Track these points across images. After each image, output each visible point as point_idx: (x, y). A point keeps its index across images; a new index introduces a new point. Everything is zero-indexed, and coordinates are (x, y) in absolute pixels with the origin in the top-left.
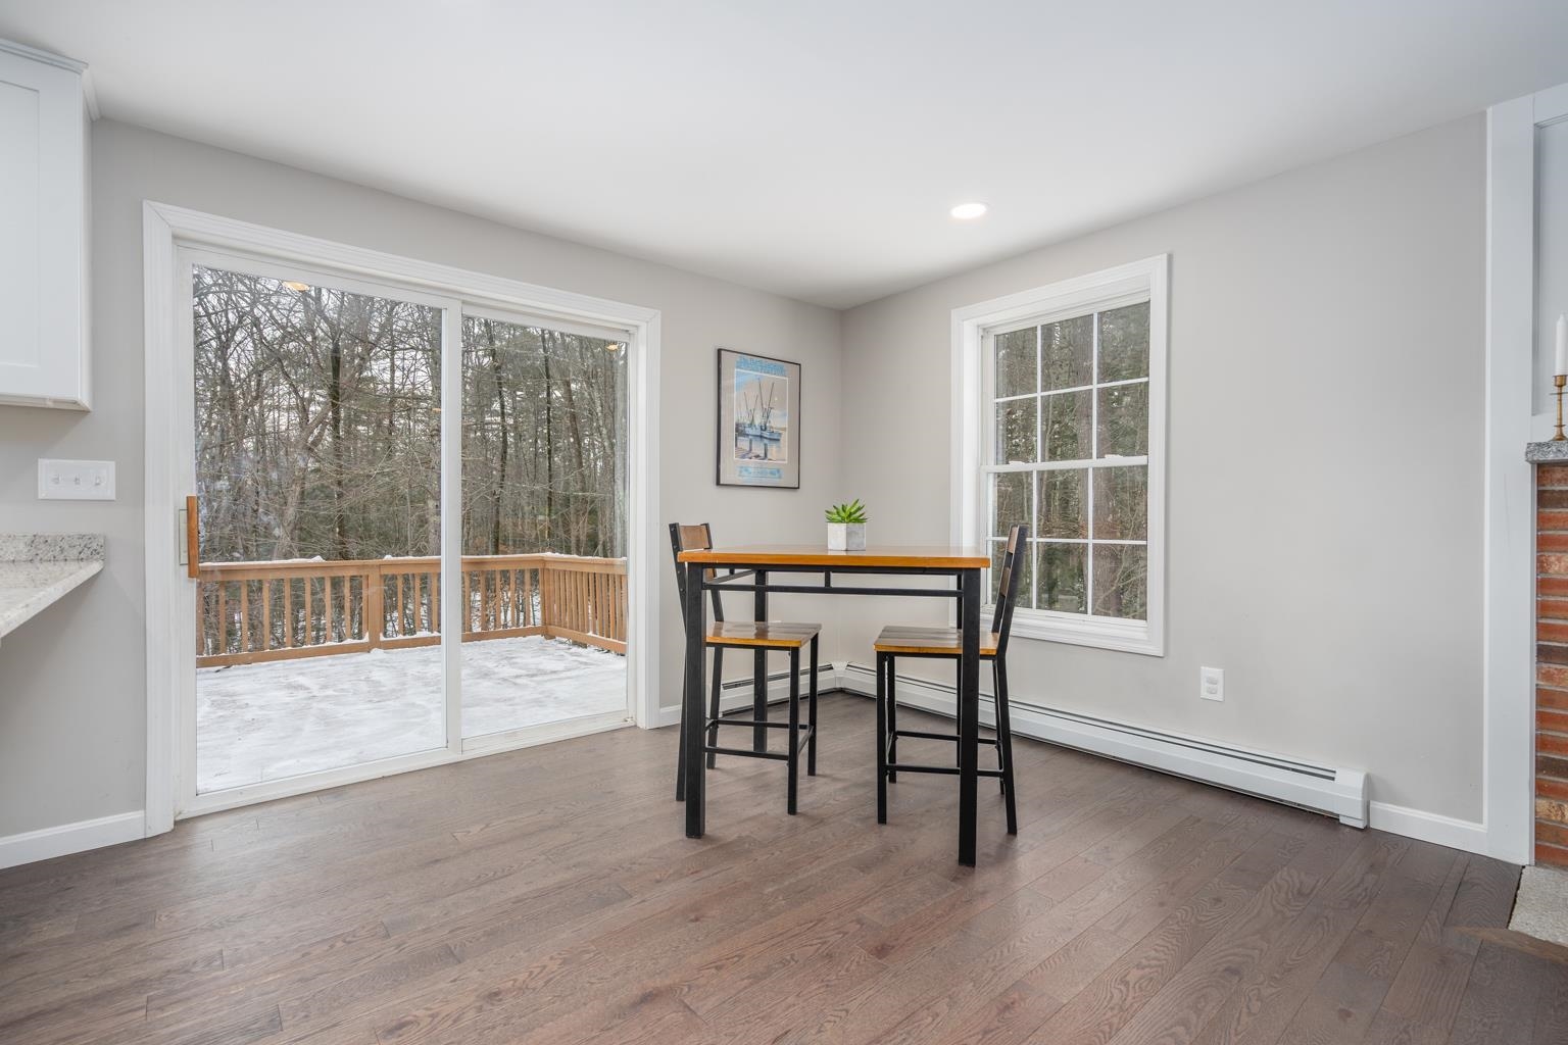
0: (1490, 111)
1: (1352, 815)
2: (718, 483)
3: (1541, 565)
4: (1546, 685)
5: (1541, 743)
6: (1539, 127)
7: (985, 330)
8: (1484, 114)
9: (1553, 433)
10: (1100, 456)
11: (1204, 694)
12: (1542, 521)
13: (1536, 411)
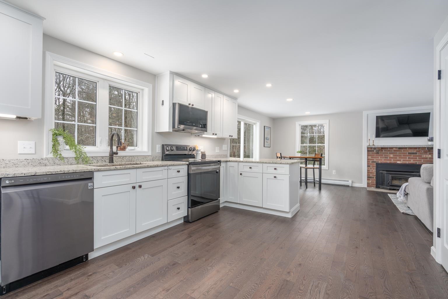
0: (363, 112)
1: (350, 185)
2: (264, 146)
3: (368, 157)
4: (368, 169)
5: (368, 175)
6: (367, 114)
7: (300, 125)
8: (362, 112)
9: (372, 144)
10: (318, 144)
11: (333, 174)
12: (368, 153)
13: (367, 142)
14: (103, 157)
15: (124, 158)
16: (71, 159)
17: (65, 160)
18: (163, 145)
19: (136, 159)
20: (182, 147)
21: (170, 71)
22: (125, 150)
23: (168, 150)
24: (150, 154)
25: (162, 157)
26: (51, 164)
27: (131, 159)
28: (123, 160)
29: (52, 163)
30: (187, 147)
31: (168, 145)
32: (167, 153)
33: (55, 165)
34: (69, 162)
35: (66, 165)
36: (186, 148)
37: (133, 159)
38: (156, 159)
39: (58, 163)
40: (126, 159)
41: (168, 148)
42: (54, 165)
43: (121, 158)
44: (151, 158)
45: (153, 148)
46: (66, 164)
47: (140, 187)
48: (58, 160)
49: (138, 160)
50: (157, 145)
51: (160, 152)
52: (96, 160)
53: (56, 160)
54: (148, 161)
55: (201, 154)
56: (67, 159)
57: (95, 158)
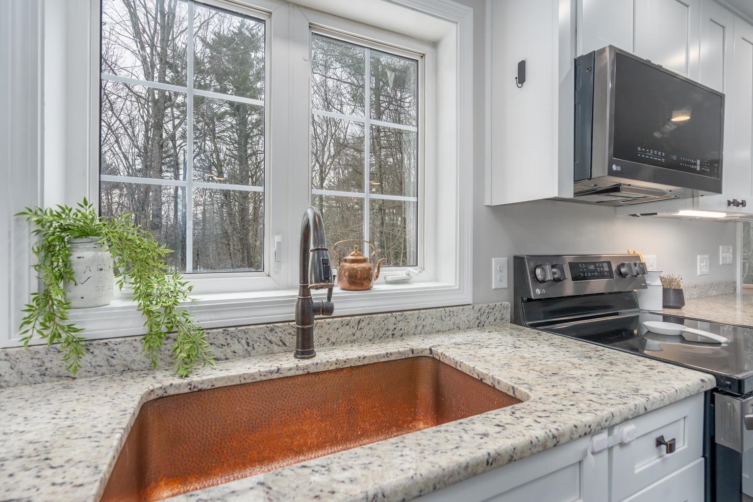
14: (271, 326)
15: (362, 324)
16: (124, 348)
17: (97, 352)
18: (516, 258)
20: (592, 264)
22: (369, 289)
23: (543, 281)
24: (467, 297)
25: (516, 307)
26: (26, 376)
27: (391, 327)
28: (358, 334)
29: (33, 371)
30: (609, 263)
31: (540, 260)
32: (538, 291)
33: (46, 378)
34: (114, 362)
35: (103, 374)
36: (606, 269)
37: (400, 325)
38: (492, 319)
39: (63, 371)
40: (373, 325)
41: (544, 270)
42: (39, 379)
43: (352, 324)
44: (473, 315)
45: (480, 273)
46: (104, 369)
48: (61, 356)
49: (420, 328)
50: (493, 259)
51: (506, 286)
52: (243, 342)
53: (50, 356)
54: (462, 326)
55: (661, 289)
56: (105, 350)
57: (240, 335)
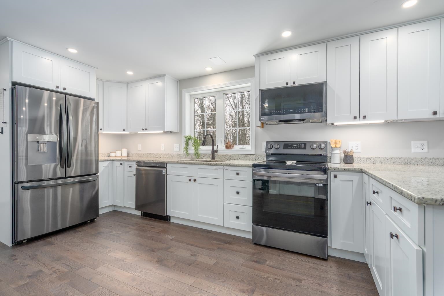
19: (237, 157)
20: (295, 144)
21: (253, 55)
23: (270, 149)
24: (253, 152)
28: (225, 158)
30: (305, 144)
32: (267, 151)
36: (303, 146)
37: (234, 157)
38: (260, 159)
40: (228, 156)
45: (257, 146)
47: (195, 180)
50: (263, 143)
